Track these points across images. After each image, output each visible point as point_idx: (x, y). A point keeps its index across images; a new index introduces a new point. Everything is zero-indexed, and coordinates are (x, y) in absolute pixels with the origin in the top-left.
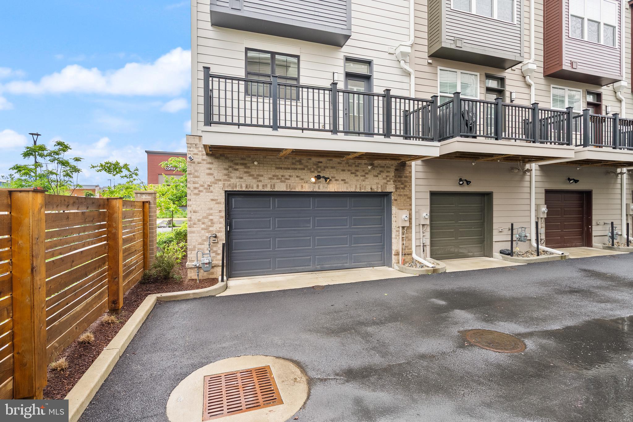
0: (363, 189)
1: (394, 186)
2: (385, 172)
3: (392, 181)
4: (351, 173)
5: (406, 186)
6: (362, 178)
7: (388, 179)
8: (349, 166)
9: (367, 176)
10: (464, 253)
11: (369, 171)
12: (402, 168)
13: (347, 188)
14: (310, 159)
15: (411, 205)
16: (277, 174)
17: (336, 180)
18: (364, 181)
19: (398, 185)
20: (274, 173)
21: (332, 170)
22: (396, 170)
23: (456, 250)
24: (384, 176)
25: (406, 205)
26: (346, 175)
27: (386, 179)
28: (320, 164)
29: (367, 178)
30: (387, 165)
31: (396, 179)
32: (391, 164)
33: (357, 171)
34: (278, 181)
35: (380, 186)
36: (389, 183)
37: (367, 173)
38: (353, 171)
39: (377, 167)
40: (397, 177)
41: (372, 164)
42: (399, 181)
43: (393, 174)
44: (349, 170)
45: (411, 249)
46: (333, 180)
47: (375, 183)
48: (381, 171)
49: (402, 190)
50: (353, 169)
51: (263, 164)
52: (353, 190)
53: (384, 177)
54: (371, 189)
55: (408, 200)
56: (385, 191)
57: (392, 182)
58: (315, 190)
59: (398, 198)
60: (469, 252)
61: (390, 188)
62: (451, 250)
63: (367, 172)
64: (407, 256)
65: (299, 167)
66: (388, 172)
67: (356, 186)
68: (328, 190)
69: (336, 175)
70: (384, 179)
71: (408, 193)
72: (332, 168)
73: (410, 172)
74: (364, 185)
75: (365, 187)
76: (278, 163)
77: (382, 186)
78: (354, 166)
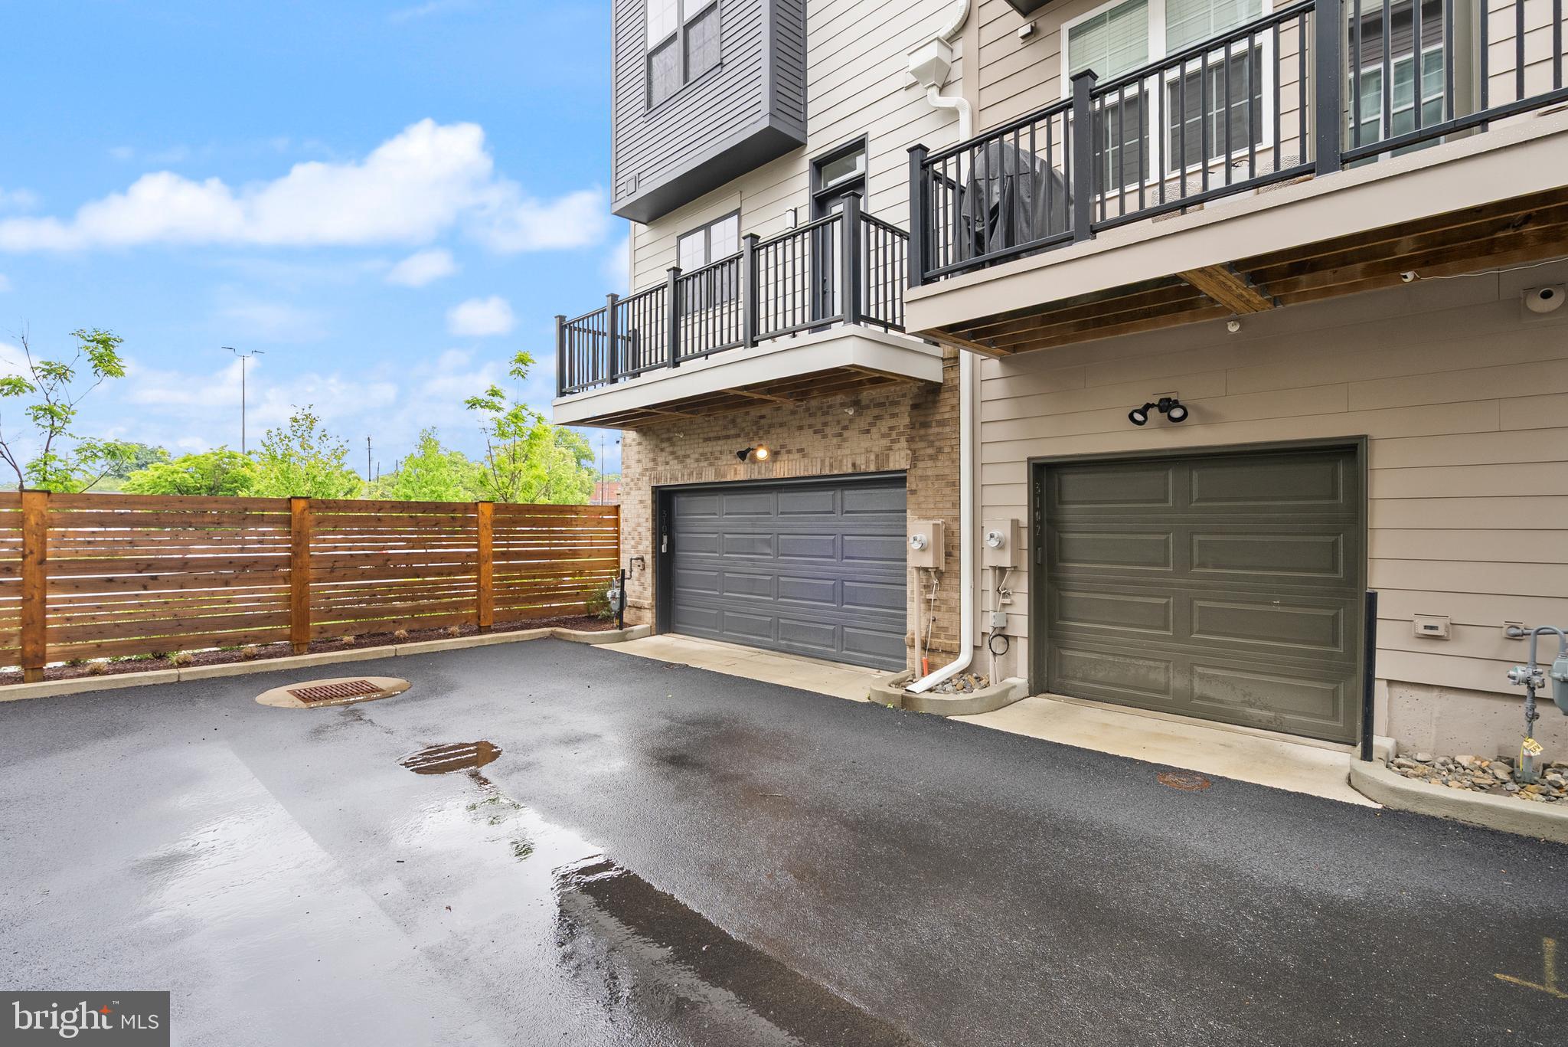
0: (835, 469)
1: (909, 452)
2: (887, 417)
3: (903, 439)
4: (815, 432)
5: (940, 450)
6: (835, 440)
7: (894, 434)
8: (810, 415)
9: (846, 434)
10: (1221, 702)
11: (851, 421)
12: (930, 398)
13: (806, 469)
14: (747, 413)
15: (957, 505)
16: (706, 450)
17: (789, 452)
18: (839, 447)
19: (919, 449)
20: (700, 450)
21: (779, 430)
22: (915, 407)
23: (1178, 682)
24: (885, 430)
25: (941, 506)
26: (805, 439)
27: (889, 435)
28: (763, 421)
29: (845, 440)
30: (891, 399)
31: (914, 433)
32: (900, 393)
33: (825, 424)
34: (705, 464)
35: (873, 457)
36: (896, 446)
37: (845, 428)
38: (819, 427)
39: (867, 407)
40: (917, 426)
41: (856, 404)
42: (922, 438)
43: (907, 420)
44: (810, 426)
45: (957, 636)
46: (783, 451)
47: (863, 450)
48: (877, 418)
49: (930, 463)
50: (818, 421)
51: (690, 435)
52: (815, 471)
53: (883, 431)
54: (854, 465)
55: (948, 491)
56: (886, 469)
57: (903, 444)
58: (753, 478)
59: (920, 486)
60: (1251, 705)
61: (898, 461)
62: (1152, 676)
63: (846, 423)
64: (944, 655)
65: (732, 432)
66: (893, 416)
67: (823, 462)
68: (774, 475)
69: (787, 441)
70: (883, 436)
71: (947, 471)
72: (781, 425)
73: (956, 408)
74: (839, 458)
75: (841, 461)
76: (706, 430)
77: (877, 456)
78: (819, 413)
